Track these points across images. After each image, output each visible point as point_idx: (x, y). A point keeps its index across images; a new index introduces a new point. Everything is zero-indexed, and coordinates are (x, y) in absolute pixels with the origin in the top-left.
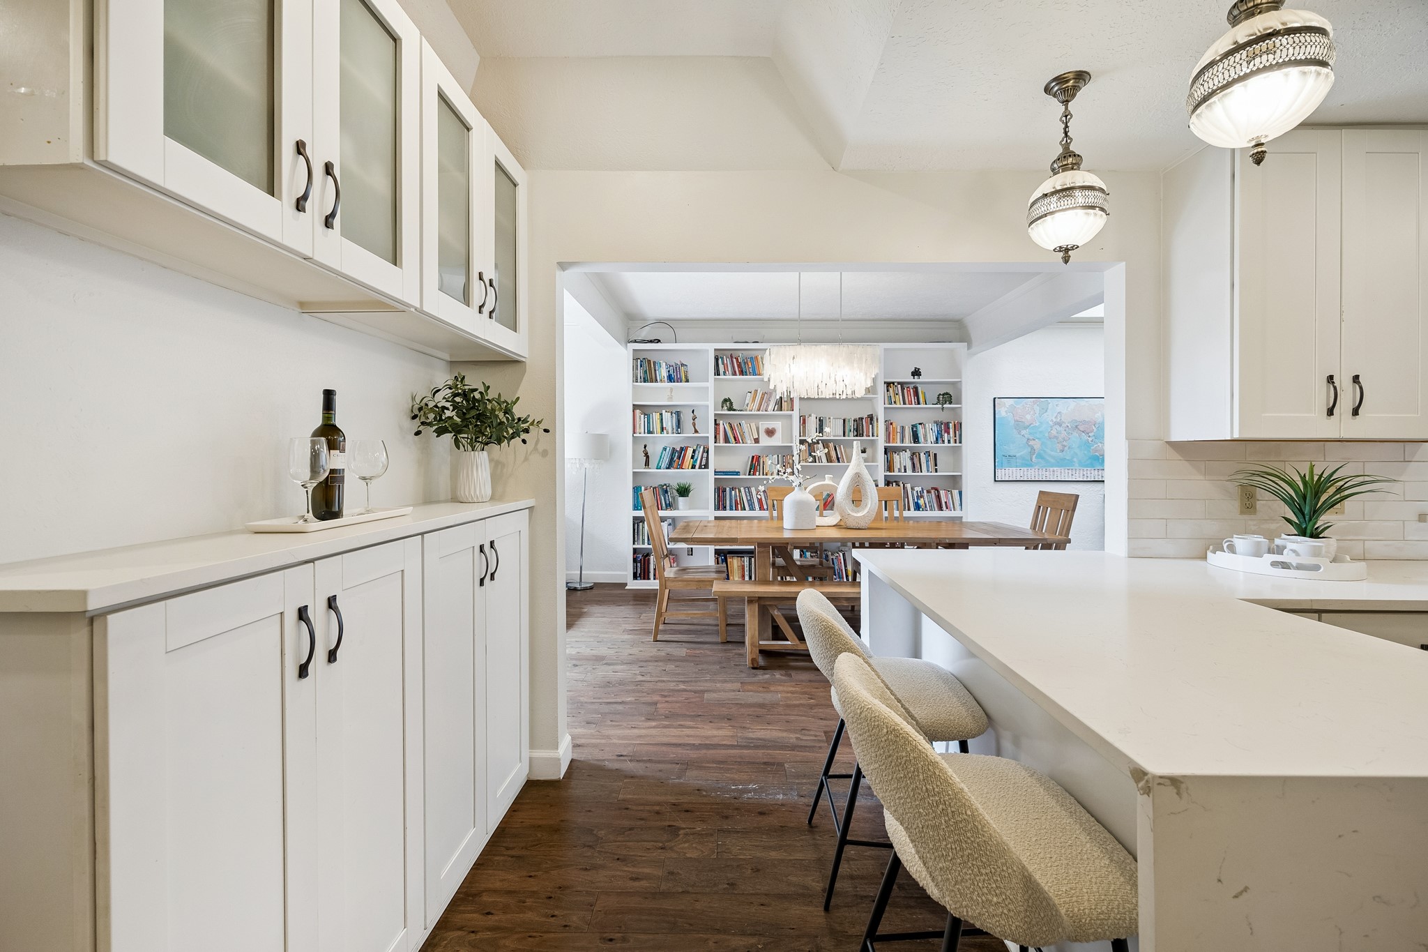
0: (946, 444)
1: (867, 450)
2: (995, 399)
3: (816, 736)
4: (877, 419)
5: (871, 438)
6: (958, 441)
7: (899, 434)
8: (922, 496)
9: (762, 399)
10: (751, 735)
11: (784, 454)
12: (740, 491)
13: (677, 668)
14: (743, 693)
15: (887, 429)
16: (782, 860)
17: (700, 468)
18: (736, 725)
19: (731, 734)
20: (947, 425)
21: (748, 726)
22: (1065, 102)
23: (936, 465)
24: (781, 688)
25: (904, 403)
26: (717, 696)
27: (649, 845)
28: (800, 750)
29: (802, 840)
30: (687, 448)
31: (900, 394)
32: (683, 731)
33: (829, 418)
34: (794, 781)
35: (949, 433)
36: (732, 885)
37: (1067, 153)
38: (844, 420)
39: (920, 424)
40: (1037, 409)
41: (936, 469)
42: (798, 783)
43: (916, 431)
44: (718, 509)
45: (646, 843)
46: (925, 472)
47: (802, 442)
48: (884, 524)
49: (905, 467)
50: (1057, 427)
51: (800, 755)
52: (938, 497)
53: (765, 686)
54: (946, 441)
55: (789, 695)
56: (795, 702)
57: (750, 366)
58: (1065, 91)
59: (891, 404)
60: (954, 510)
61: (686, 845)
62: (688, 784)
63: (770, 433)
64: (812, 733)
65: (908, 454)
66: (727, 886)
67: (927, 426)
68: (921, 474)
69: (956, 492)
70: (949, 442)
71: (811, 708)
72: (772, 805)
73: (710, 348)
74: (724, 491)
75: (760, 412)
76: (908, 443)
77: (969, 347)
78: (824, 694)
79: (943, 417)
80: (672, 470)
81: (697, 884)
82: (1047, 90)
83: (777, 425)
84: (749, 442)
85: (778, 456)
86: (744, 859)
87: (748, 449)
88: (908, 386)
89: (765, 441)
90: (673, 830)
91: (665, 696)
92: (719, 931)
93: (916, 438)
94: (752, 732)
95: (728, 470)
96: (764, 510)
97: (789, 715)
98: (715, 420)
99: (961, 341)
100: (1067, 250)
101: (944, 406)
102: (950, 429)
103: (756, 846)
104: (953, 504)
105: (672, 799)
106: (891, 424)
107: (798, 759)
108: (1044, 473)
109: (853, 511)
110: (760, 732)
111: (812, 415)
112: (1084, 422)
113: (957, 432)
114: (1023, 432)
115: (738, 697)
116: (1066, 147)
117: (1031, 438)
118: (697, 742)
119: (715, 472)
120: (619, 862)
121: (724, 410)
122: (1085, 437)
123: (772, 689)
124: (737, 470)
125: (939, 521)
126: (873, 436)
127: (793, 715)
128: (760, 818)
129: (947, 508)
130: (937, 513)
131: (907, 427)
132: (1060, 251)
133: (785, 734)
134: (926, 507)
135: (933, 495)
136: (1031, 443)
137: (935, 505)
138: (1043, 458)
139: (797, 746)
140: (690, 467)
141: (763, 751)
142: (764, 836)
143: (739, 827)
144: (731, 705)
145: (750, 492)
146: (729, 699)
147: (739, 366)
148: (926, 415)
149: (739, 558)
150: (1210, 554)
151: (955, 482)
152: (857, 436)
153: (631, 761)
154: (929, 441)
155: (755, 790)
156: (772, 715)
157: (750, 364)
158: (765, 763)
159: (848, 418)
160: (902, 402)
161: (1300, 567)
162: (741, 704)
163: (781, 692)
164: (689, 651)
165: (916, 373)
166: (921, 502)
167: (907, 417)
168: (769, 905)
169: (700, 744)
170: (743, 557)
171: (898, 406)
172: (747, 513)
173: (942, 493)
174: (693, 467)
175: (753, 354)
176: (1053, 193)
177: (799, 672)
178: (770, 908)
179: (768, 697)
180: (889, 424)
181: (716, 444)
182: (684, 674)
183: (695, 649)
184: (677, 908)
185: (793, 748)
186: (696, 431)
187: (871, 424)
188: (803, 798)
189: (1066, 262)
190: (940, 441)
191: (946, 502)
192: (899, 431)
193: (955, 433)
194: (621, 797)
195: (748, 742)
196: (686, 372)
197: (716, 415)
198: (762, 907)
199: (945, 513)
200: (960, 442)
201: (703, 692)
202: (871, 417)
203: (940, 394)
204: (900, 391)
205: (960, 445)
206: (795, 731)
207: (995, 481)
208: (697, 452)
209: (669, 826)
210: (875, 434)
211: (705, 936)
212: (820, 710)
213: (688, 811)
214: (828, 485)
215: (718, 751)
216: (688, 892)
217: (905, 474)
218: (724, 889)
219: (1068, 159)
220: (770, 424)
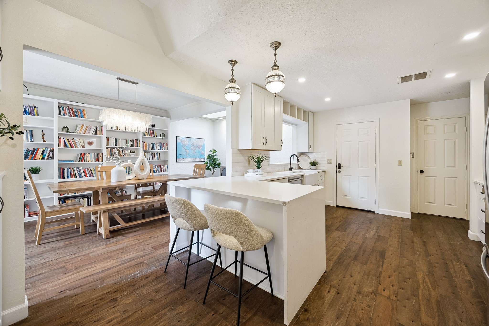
0: (163, 150)
1: (135, 152)
2: (177, 137)
3: (149, 250)
4: (139, 141)
5: (137, 147)
6: (167, 149)
7: (147, 146)
8: (155, 168)
9: (86, 129)
10: (124, 259)
11: (99, 152)
12: (73, 169)
13: (64, 251)
14: (109, 248)
15: (143, 144)
16: (163, 285)
17: (48, 158)
18: (114, 258)
19: (115, 262)
20: (164, 144)
21: (120, 257)
22: (233, 66)
23: (160, 157)
24: (124, 241)
25: (149, 136)
26: (96, 253)
27: (107, 310)
28: (147, 256)
29: (166, 277)
30: (38, 149)
31: (148, 132)
32: (90, 270)
33: (120, 139)
34: (151, 264)
35: (164, 147)
36: (151, 300)
37: (233, 79)
38: (126, 140)
39: (155, 143)
40: (188, 141)
41: (160, 159)
42: (153, 265)
43: (153, 146)
44: (60, 178)
45: (104, 310)
46: (156, 160)
47: (107, 148)
48: (151, 177)
49: (149, 158)
50: (193, 146)
51: (148, 257)
52: (161, 168)
53: (117, 242)
54: (163, 149)
55: (130, 242)
56: (134, 243)
57: (80, 113)
58: (233, 64)
59: (144, 135)
60: (166, 172)
61: (124, 301)
62: (108, 284)
63: (90, 144)
64: (147, 250)
65: (151, 153)
66: (149, 302)
67: (157, 144)
68: (155, 160)
69: (166, 166)
70: (164, 150)
71: (142, 243)
72: (148, 274)
73: (55, 103)
74: (64, 169)
75: (85, 134)
76: (150, 149)
77: (171, 120)
78: (143, 237)
79: (162, 141)
80: (27, 160)
81: (138, 308)
82: (229, 61)
83: (94, 140)
84: (79, 147)
85: (95, 154)
86: (150, 292)
87: (79, 149)
88: (150, 130)
89: (87, 147)
90: (115, 300)
91: (67, 262)
92: (156, 313)
93: (153, 148)
94: (123, 258)
95: (66, 160)
96: (87, 177)
97: (135, 248)
98: (58, 136)
99: (167, 117)
100: (233, 102)
101: (163, 138)
102: (165, 146)
103: (151, 287)
104: (166, 170)
105: (105, 292)
106: (145, 143)
107: (148, 258)
108: (189, 159)
109: (141, 173)
110: (126, 257)
111: (112, 137)
112: (199, 145)
113: (167, 147)
114: (184, 147)
115: (108, 250)
116: (232, 77)
117: (186, 149)
118: (101, 270)
119: (58, 161)
120: (96, 323)
121: (64, 132)
122: (199, 149)
123: (121, 242)
124: (71, 160)
125: (161, 175)
126: (138, 147)
127: (136, 247)
128: (147, 279)
129: (163, 171)
130: (160, 173)
131: (150, 144)
132: (231, 102)
133: (137, 254)
134: (157, 171)
135: (159, 167)
136: (186, 151)
137: (160, 171)
138: (189, 155)
139: (145, 255)
140: (41, 158)
141: (133, 261)
142: (152, 283)
143: (141, 285)
144: (107, 254)
145: (79, 170)
146: (104, 252)
147: (73, 112)
148: (156, 140)
149: (73, 200)
150: (245, 174)
151: (165, 162)
152: (131, 146)
153: (69, 291)
154: (158, 149)
155: (139, 273)
156: (128, 250)
157: (79, 112)
158: (137, 264)
159: (127, 139)
160: (148, 135)
161: (260, 175)
162: (111, 252)
163: (126, 242)
164: (65, 243)
165: (153, 126)
166: (155, 170)
167: (150, 141)
168: (167, 297)
169: (102, 271)
170: (75, 199)
171: (147, 136)
172: (78, 179)
173: (162, 167)
174: (43, 158)
175: (82, 109)
176: (229, 88)
177: (129, 234)
178: (168, 298)
179: (121, 246)
180: (144, 143)
181: (59, 148)
182: (71, 252)
183: (68, 241)
184: (135, 318)
185: (144, 256)
186: (44, 141)
187: (137, 142)
188: (158, 267)
189: (233, 105)
190: (161, 149)
191: (163, 169)
192: (147, 145)
193: (166, 147)
194: (76, 304)
195: (125, 261)
196: (37, 111)
197: (58, 134)
198: (165, 299)
199: (163, 173)
200: (168, 150)
201: (88, 254)
202: (137, 140)
203: (161, 134)
204: (148, 131)
205: (168, 151)
206: (141, 251)
207: (177, 162)
208: (45, 151)
209: (111, 300)
210: (139, 146)
211: (152, 317)
212: (145, 242)
213: (115, 292)
214: (129, 164)
215: (113, 269)
216: (136, 312)
217: (150, 160)
218: (149, 303)
219: (233, 80)
220: (90, 140)
